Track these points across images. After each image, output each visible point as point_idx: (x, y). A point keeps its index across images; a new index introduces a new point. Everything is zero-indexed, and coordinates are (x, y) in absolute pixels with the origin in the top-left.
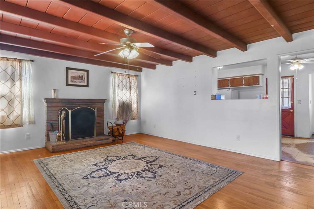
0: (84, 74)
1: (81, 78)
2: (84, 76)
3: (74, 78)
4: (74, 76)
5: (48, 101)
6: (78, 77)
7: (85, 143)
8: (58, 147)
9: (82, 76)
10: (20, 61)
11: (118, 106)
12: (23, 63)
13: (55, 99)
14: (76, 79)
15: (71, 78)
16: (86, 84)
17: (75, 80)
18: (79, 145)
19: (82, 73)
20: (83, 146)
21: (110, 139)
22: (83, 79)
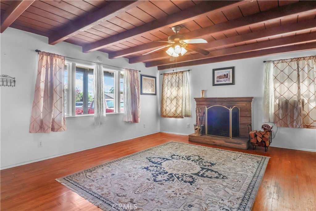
0: (229, 72)
1: (226, 76)
2: (229, 74)
3: (220, 77)
4: (219, 76)
5: (197, 100)
6: (224, 76)
7: (214, 141)
8: (193, 137)
9: (228, 74)
10: (182, 72)
11: (275, 106)
12: (185, 73)
13: (202, 98)
14: (222, 78)
15: (217, 78)
16: (231, 82)
17: (221, 80)
18: (209, 141)
19: (227, 71)
20: (212, 143)
21: (243, 144)
22: (229, 77)
